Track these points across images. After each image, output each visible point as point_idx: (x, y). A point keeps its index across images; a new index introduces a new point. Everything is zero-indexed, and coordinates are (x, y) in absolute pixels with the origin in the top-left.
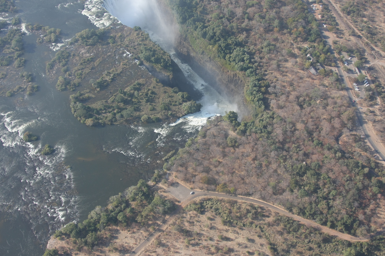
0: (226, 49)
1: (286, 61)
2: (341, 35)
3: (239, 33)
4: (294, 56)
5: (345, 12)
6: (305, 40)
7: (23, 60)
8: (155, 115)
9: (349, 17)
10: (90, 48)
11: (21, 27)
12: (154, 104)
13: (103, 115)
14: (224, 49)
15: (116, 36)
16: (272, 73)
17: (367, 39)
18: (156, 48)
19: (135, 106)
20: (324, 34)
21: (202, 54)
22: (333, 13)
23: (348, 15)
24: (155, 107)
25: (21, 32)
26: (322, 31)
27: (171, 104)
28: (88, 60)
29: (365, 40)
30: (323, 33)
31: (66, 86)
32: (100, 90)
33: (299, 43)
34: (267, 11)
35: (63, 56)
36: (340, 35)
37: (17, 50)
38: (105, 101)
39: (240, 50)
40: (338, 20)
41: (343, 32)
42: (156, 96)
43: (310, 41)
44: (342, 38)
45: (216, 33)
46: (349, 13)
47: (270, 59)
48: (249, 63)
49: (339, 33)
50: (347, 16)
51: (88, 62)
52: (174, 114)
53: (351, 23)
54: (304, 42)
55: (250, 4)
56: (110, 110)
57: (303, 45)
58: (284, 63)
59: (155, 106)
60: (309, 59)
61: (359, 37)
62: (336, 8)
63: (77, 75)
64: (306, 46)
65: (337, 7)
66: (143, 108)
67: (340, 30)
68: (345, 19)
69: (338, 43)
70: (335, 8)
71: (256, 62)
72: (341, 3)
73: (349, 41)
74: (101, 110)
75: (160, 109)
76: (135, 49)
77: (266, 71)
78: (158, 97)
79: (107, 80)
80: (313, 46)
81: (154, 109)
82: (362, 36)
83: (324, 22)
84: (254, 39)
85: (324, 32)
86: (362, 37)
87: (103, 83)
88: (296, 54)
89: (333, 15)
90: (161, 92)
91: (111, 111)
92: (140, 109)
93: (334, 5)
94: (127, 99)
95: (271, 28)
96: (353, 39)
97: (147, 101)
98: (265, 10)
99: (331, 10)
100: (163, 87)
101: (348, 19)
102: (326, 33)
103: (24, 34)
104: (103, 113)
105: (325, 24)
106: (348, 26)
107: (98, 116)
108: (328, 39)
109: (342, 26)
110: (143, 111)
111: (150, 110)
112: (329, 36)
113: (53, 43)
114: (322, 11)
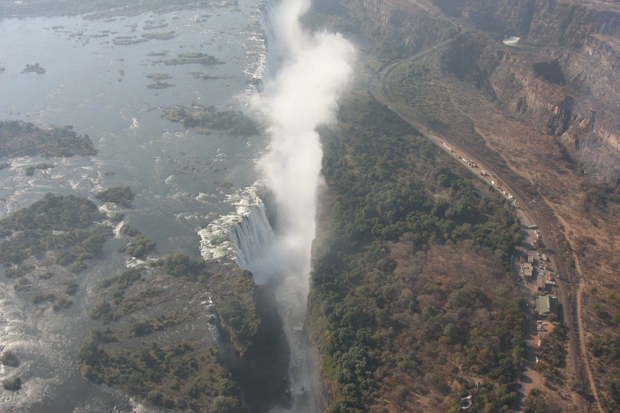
0: (344, 343)
1: (424, 393)
2: (557, 385)
3: (383, 326)
4: (445, 390)
5: (591, 349)
6: (484, 371)
7: (83, 264)
8: (171, 397)
9: (595, 360)
10: (170, 278)
11: (116, 226)
12: (183, 381)
13: (111, 368)
14: (341, 342)
15: (214, 274)
16: (386, 404)
17: (602, 407)
18: (251, 307)
19: (157, 373)
20: (525, 373)
21: (315, 341)
22: (568, 345)
23: (596, 356)
24: (181, 386)
25: (112, 231)
26: (526, 368)
27: (204, 391)
28: (153, 293)
29: (597, 408)
30: (526, 370)
31: (100, 315)
32: (135, 336)
33: (469, 373)
34: (451, 308)
35: (130, 276)
36: (555, 384)
37: (88, 251)
38: (128, 351)
39: (360, 350)
40: (570, 359)
41: (564, 381)
42: (195, 371)
43: (490, 377)
44: (555, 389)
45: (344, 314)
46: (598, 353)
47: (399, 381)
48: (360, 375)
49: (555, 379)
50: (593, 357)
51: (152, 295)
52: (198, 406)
53: (592, 370)
54: (479, 374)
55: (429, 289)
56: (123, 366)
57: (474, 379)
58: (419, 396)
59: (183, 384)
60: (466, 403)
61: (591, 399)
62: (582, 338)
63: (125, 306)
64: (478, 381)
65: (585, 336)
66: (164, 381)
67: (561, 376)
68: (586, 360)
69: (542, 395)
70: (579, 337)
71: (372, 377)
72: (596, 333)
73: (565, 399)
74: (113, 360)
75: (185, 391)
76: (222, 299)
77: (378, 396)
78: (196, 374)
79: (153, 326)
80: (488, 386)
81: (176, 388)
82: (596, 398)
83: (540, 353)
84: (401, 342)
85: (529, 369)
86: (595, 400)
87: (145, 328)
88: (451, 389)
89: (567, 347)
90: (207, 369)
91: (123, 368)
92: (161, 381)
93: (581, 332)
94: (155, 360)
95: (437, 334)
96: (575, 398)
97: (177, 373)
98: (448, 305)
99: (569, 339)
100: (214, 363)
101: (590, 363)
102: (531, 374)
103: (113, 235)
104: (113, 366)
105: (540, 357)
106: (581, 374)
107: (103, 367)
108: (526, 382)
109: (570, 371)
110: (162, 385)
111: (171, 388)
112: (533, 380)
113: (134, 257)
114: (550, 335)
